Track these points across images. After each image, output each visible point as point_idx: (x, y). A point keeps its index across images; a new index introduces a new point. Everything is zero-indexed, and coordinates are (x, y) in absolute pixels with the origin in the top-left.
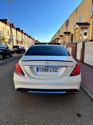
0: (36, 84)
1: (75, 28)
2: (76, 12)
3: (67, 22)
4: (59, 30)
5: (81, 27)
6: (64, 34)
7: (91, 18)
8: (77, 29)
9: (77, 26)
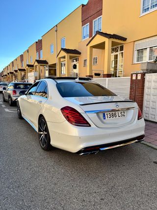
0: (109, 136)
1: (59, 56)
2: (56, 31)
3: (39, 45)
4: (22, 56)
5: (70, 56)
6: (36, 64)
7: (87, 45)
8: (64, 57)
9: (63, 54)
